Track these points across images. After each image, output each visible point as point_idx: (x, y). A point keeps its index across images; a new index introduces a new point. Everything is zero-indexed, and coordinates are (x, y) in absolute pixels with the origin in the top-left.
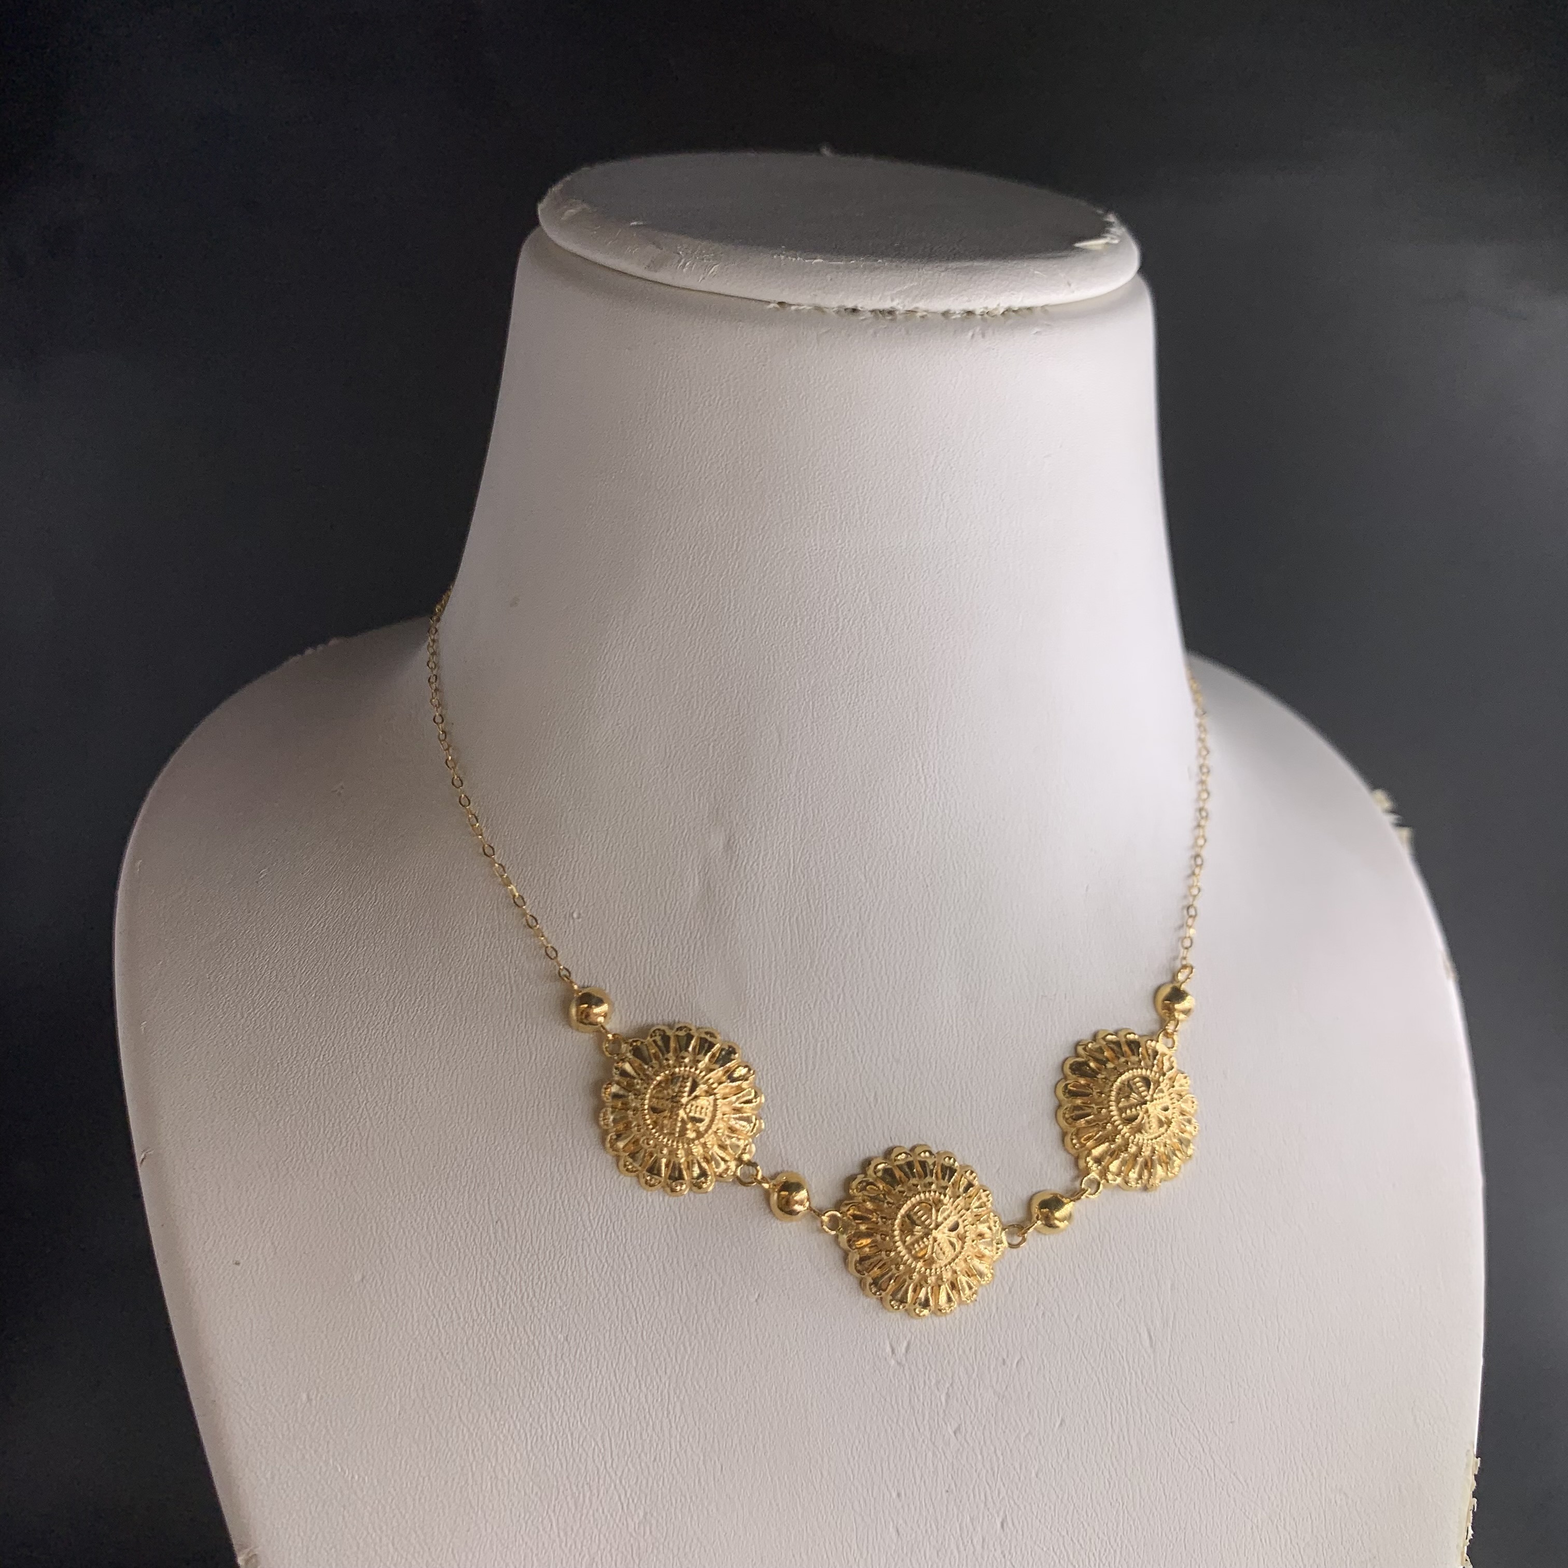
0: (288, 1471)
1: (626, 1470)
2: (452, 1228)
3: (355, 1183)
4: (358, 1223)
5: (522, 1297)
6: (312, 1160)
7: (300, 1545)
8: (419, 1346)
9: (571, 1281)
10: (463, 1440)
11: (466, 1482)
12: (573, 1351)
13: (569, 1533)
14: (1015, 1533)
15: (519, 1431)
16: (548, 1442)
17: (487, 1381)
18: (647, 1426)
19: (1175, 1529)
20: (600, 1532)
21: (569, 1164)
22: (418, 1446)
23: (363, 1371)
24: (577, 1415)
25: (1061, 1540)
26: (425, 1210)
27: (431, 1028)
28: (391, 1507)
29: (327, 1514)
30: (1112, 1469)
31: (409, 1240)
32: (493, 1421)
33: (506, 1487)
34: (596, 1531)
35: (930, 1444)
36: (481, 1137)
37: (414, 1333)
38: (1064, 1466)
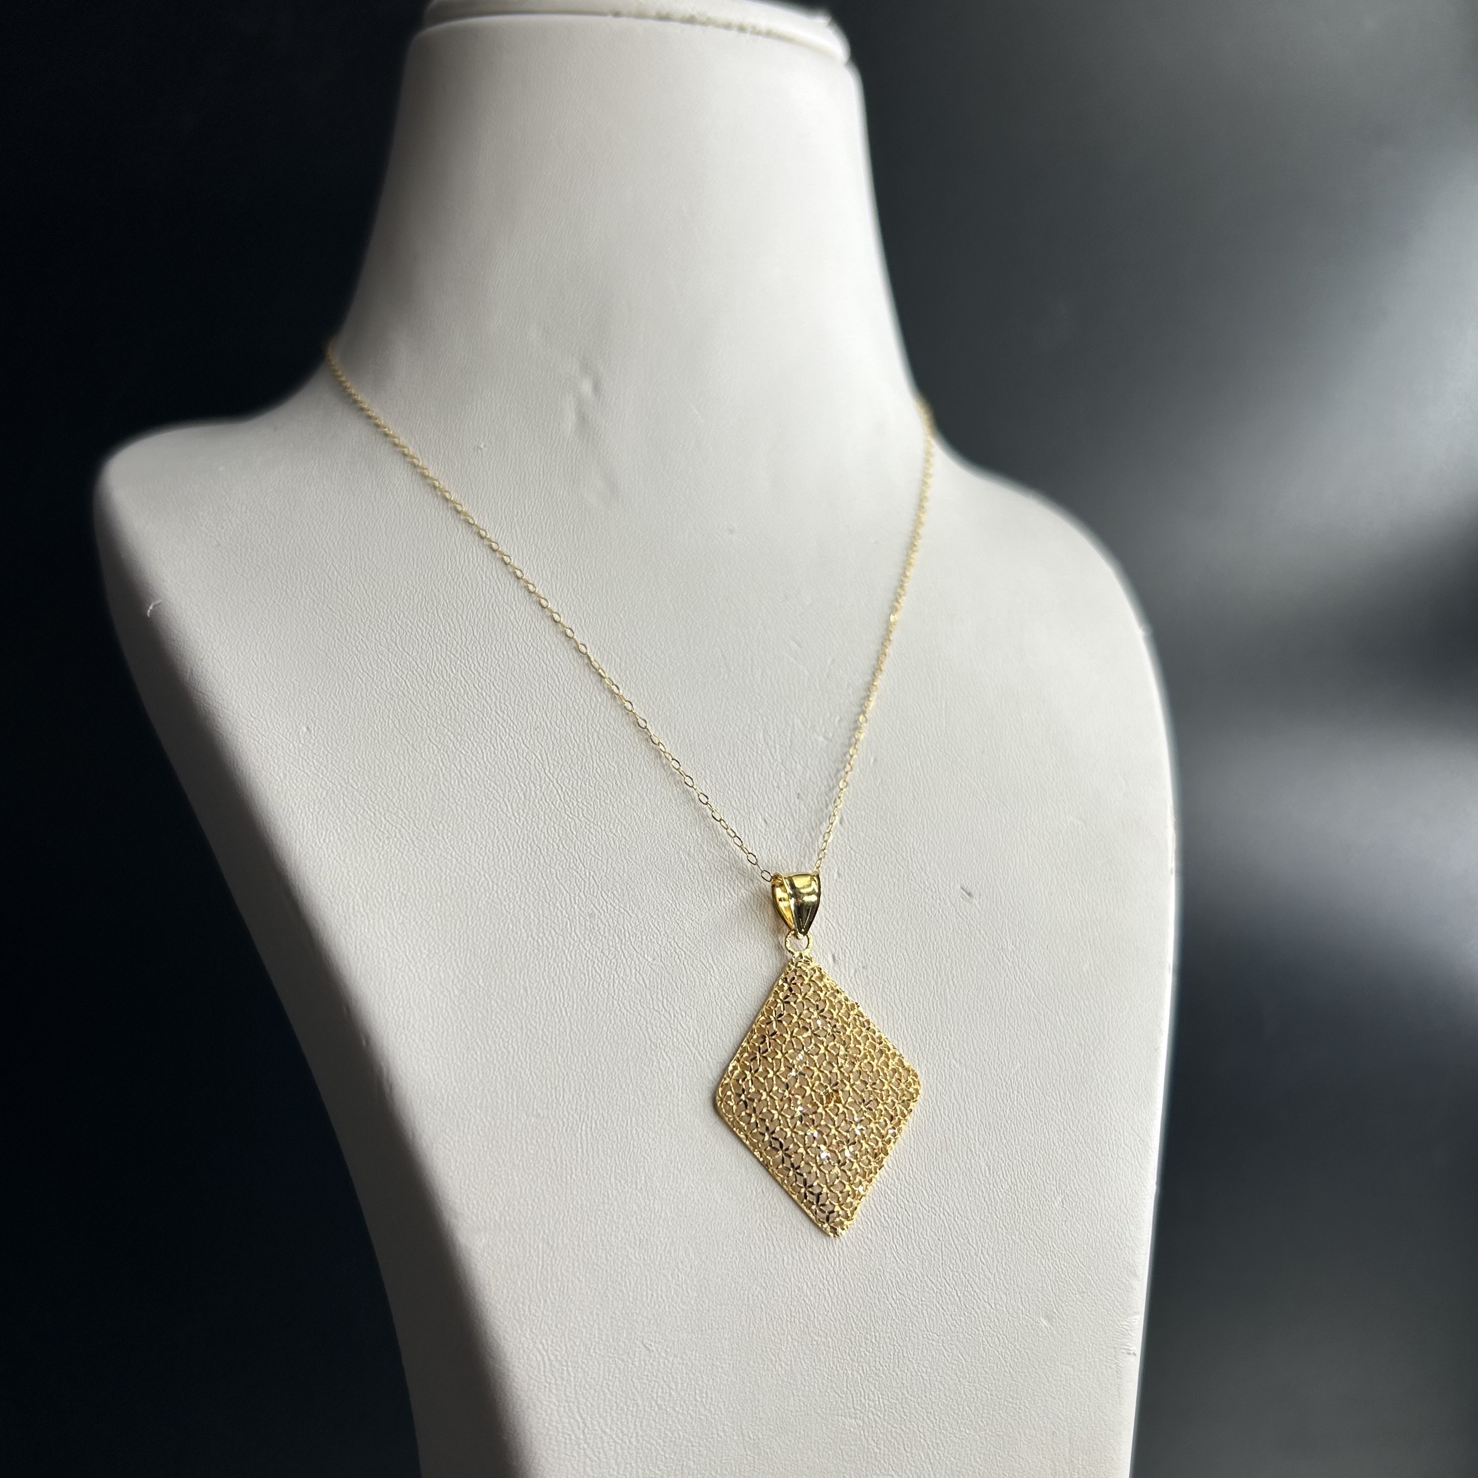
0: (297, 772)
1: (561, 774)
2: (411, 627)
3: (330, 606)
4: (335, 628)
5: (470, 668)
6: (293, 596)
7: (311, 817)
8: (393, 696)
9: (506, 656)
10: (434, 753)
11: (439, 779)
12: (513, 700)
13: (522, 813)
14: (850, 828)
15: (476, 749)
16: (500, 756)
17: (449, 717)
18: (574, 745)
19: (965, 833)
20: (544, 813)
21: (496, 588)
22: (398, 757)
23: (350, 712)
24: (520, 739)
25: (884, 834)
26: (388, 618)
27: (377, 520)
28: (380, 794)
29: (331, 798)
30: (915, 793)
31: (377, 635)
32: (455, 741)
33: (470, 783)
34: (542, 813)
35: (782, 767)
36: (426, 576)
37: (388, 689)
38: (880, 788)
